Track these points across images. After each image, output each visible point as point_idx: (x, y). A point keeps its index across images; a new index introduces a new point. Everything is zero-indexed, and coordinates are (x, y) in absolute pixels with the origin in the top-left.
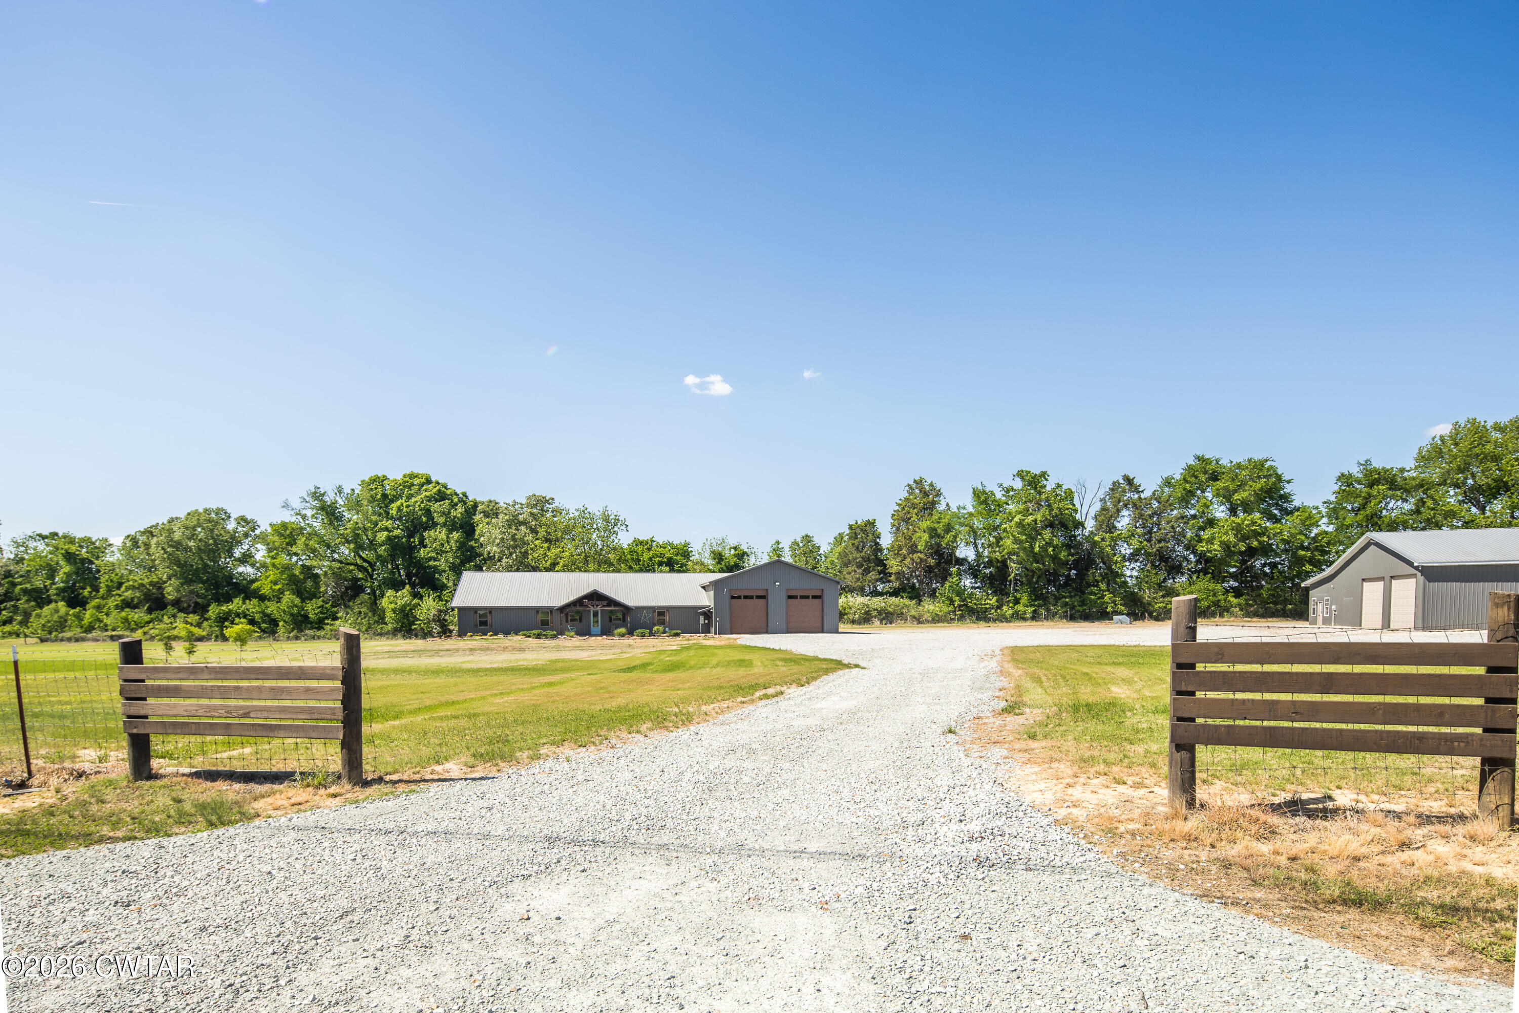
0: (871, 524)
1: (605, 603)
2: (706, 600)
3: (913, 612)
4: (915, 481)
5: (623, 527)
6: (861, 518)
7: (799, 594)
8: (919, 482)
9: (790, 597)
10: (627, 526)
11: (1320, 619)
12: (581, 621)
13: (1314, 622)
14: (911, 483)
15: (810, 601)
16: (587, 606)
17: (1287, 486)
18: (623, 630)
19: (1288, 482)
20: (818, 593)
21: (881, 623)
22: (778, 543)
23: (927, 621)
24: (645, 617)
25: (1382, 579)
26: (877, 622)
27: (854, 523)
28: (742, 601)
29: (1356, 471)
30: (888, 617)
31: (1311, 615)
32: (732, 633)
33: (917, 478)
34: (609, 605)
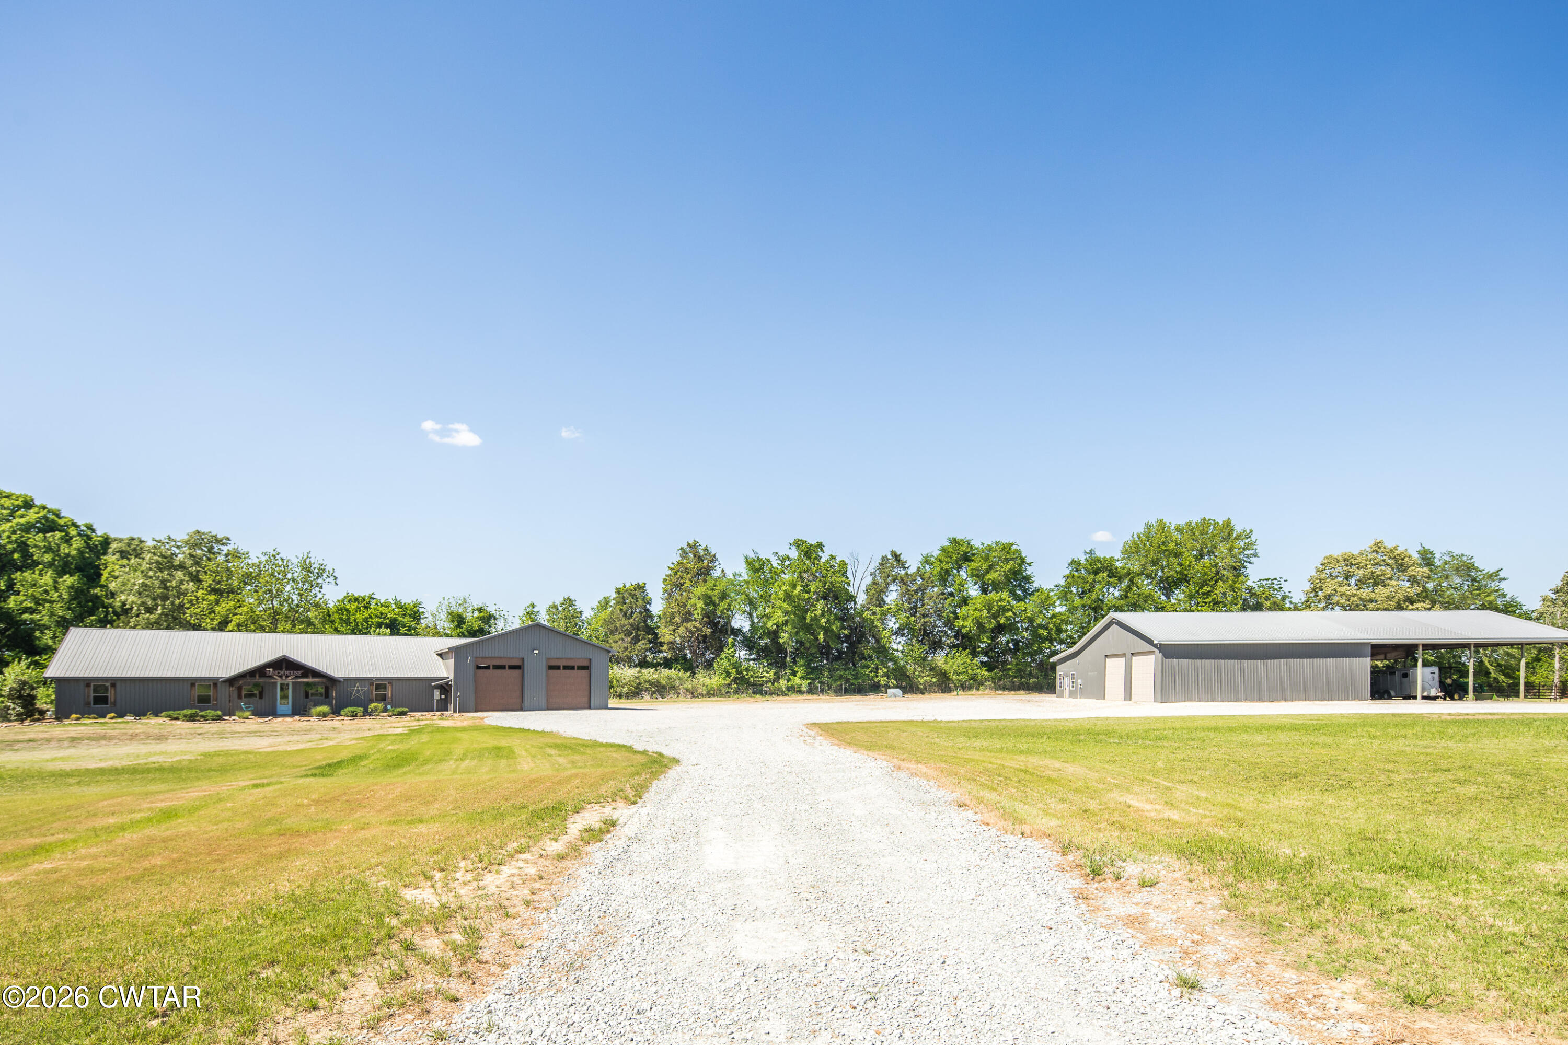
0: (641, 588)
1: (299, 673)
2: (444, 670)
3: (688, 685)
4: (689, 544)
5: (331, 579)
6: (630, 581)
7: (562, 664)
8: (693, 546)
9: (551, 668)
10: (336, 578)
11: (1067, 692)
12: (261, 696)
13: (1061, 695)
14: (685, 546)
15: (576, 672)
16: (271, 677)
17: (1028, 568)
18: (325, 708)
19: (1029, 565)
20: (586, 664)
21: (652, 697)
22: (533, 606)
23: (702, 696)
24: (358, 691)
25: (1124, 655)
26: (647, 696)
27: (621, 586)
28: (491, 671)
29: (1083, 559)
30: (661, 690)
31: (1058, 688)
32: (476, 711)
33: (691, 542)
34: (305, 675)
